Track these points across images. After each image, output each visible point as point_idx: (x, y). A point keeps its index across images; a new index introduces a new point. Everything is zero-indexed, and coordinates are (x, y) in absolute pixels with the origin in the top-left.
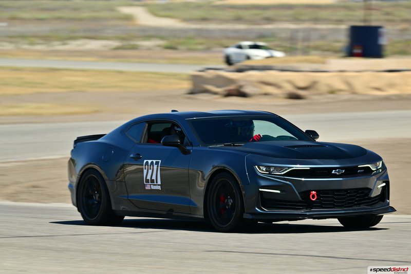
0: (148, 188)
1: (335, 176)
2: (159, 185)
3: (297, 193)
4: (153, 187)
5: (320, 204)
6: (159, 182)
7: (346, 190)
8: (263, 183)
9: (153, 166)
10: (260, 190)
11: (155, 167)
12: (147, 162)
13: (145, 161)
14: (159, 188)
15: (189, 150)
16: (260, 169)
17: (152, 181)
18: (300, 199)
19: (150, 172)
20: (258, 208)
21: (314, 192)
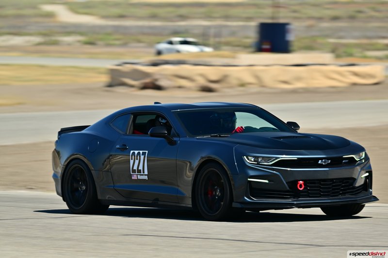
0: (135, 177)
1: (321, 166)
2: (145, 175)
3: (285, 182)
4: (140, 177)
5: (306, 194)
6: (146, 172)
7: (332, 180)
8: (252, 173)
9: (140, 157)
10: (249, 179)
11: (142, 157)
12: (134, 153)
13: (132, 152)
14: (146, 178)
15: (175, 141)
16: (248, 159)
17: (139, 171)
18: (288, 188)
19: (137, 162)
20: (247, 197)
21: (301, 182)
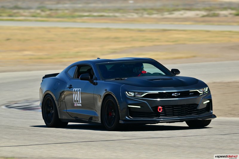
0: (76, 105)
1: (174, 97)
2: (80, 103)
3: (150, 108)
4: (78, 105)
5: (165, 114)
6: (81, 102)
7: (181, 105)
8: (130, 102)
10: (128, 106)
11: (78, 92)
13: (74, 89)
14: (80, 105)
15: (96, 82)
16: (129, 94)
17: (77, 101)
18: (152, 111)
19: (76, 95)
20: (128, 117)
21: (160, 107)
